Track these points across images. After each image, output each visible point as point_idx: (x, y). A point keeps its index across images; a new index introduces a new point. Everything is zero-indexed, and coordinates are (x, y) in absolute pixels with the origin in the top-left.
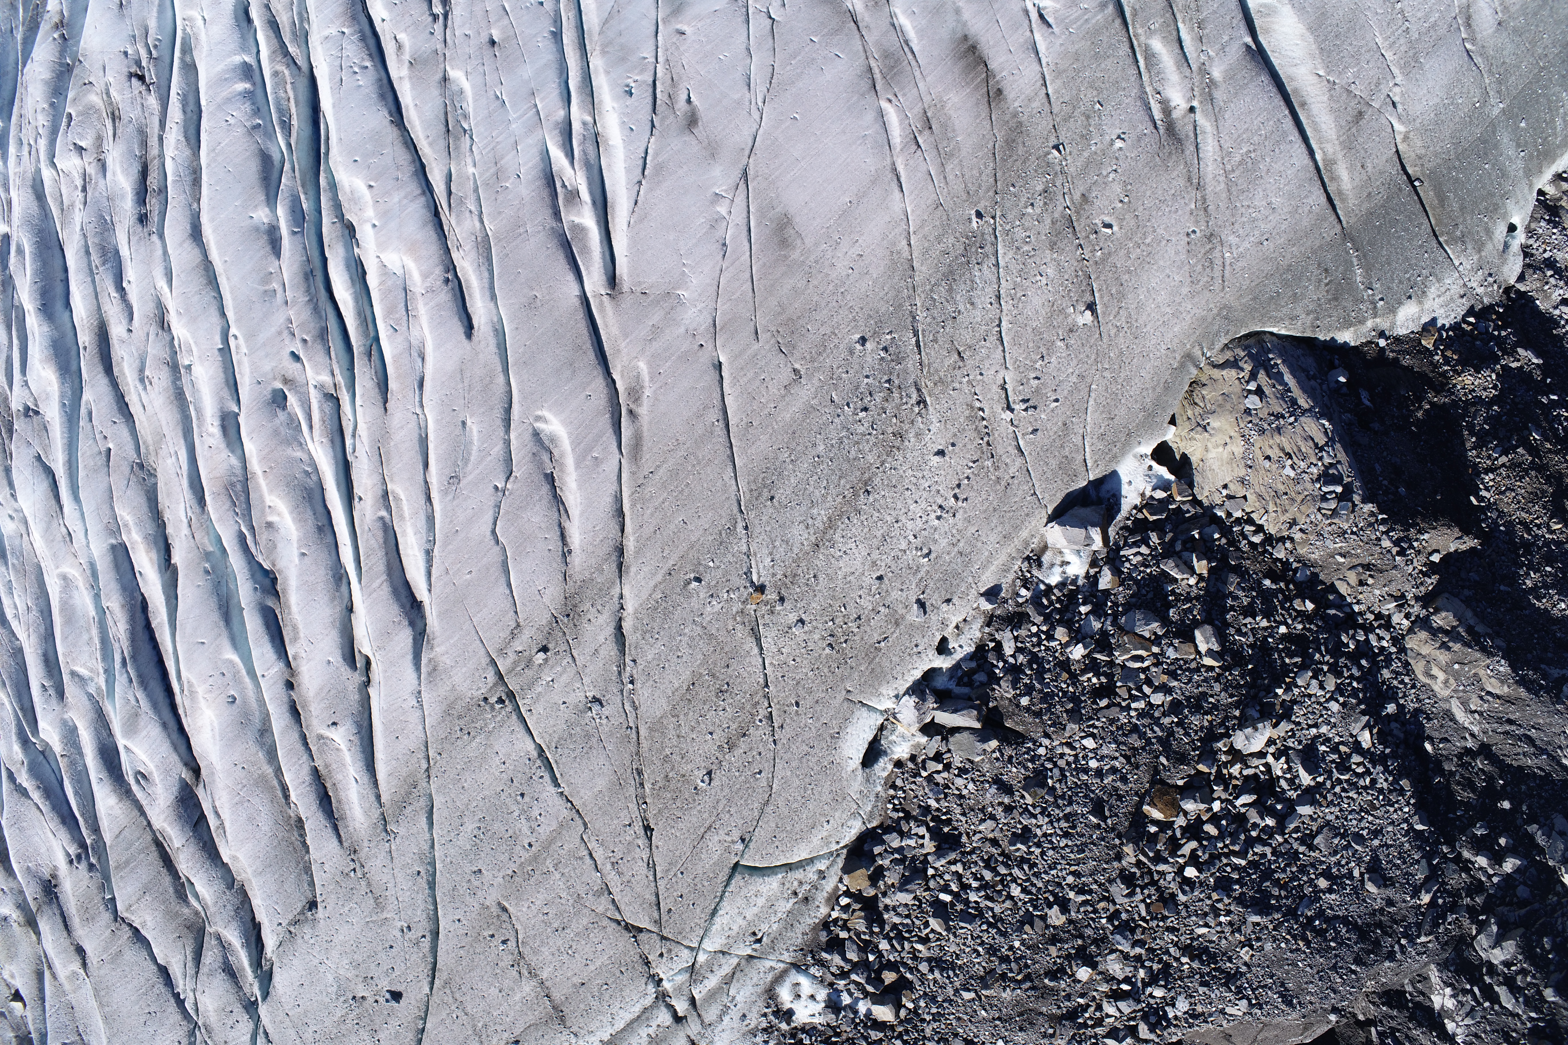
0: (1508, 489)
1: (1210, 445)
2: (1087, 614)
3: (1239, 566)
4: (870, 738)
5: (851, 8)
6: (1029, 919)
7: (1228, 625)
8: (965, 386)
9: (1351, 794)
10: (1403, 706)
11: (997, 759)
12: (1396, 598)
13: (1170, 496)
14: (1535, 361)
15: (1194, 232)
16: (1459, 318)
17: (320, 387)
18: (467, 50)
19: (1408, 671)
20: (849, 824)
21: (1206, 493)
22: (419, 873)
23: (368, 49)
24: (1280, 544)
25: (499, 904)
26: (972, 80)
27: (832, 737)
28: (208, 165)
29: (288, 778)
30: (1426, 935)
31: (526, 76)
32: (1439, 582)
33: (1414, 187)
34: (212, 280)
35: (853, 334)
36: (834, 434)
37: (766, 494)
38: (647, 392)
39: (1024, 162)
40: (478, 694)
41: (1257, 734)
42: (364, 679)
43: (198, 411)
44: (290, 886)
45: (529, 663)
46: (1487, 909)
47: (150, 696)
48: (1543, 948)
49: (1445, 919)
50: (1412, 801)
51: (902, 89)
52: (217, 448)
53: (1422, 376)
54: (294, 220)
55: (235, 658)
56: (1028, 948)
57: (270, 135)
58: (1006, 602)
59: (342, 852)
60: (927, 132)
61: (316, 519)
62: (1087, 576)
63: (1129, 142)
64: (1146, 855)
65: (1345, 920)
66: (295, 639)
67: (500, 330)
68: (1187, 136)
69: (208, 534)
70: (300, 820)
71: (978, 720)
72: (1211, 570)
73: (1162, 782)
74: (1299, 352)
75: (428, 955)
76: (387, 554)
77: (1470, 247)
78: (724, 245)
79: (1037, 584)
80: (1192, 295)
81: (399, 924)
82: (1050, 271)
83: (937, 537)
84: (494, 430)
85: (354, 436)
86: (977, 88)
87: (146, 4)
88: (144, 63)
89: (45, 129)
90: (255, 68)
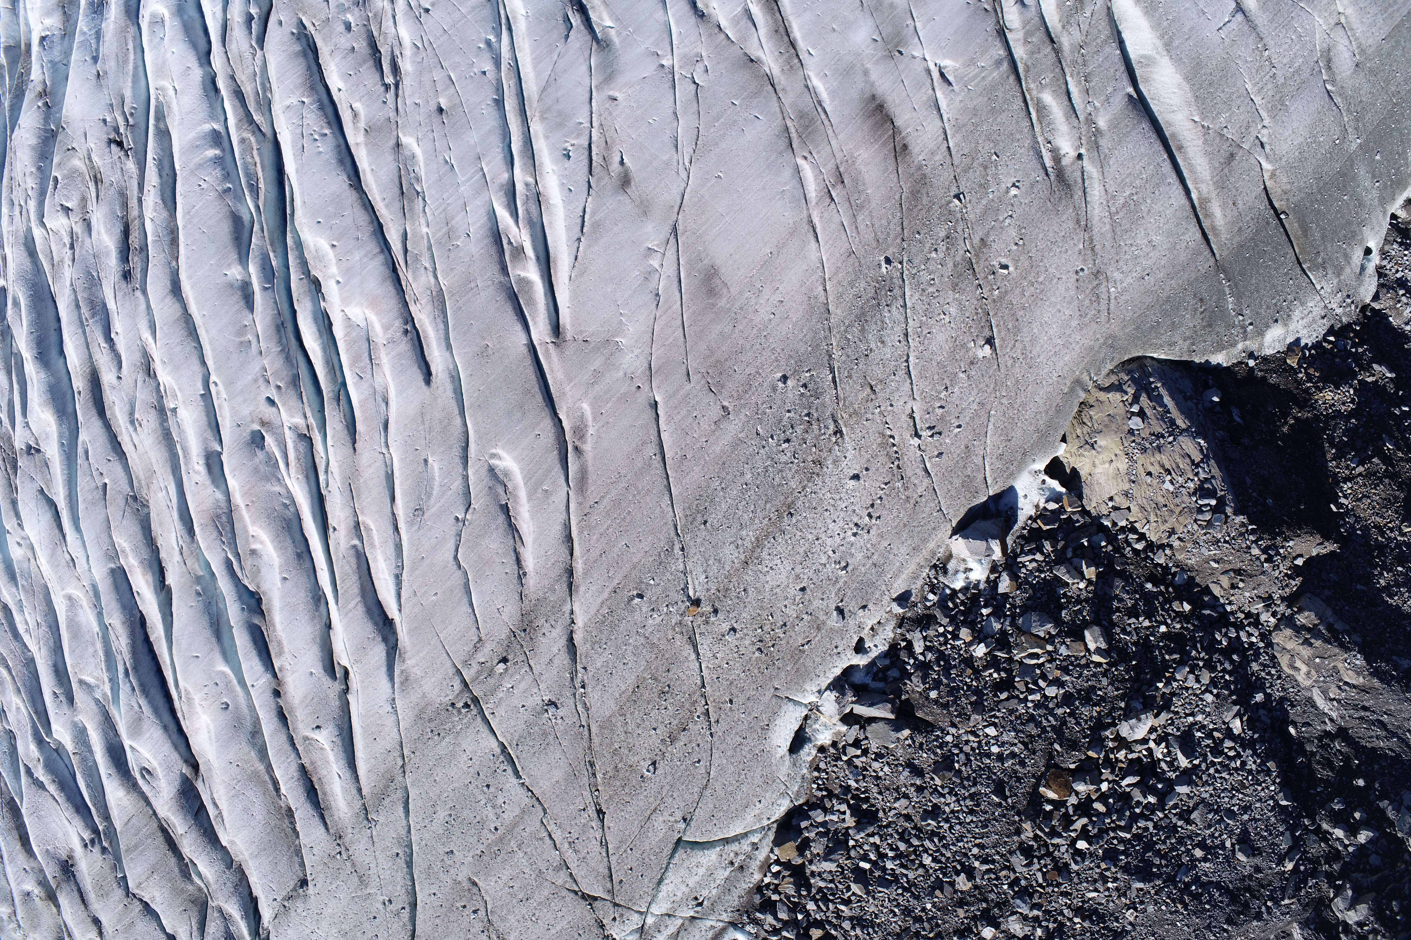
0: (1364, 496)
1: (1097, 462)
2: (988, 616)
3: (1124, 571)
4: (796, 729)
5: (768, 72)
6: (939, 885)
7: (1114, 625)
8: (877, 416)
9: (1224, 775)
10: (1270, 695)
11: (909, 746)
12: (1264, 600)
13: (1062, 507)
14: (1389, 375)
15: (1082, 270)
16: (1320, 337)
17: (294, 428)
18: (417, 117)
19: (1274, 663)
20: (779, 802)
21: (1094, 505)
22: (398, 854)
23: (327, 118)
24: (1161, 551)
25: (470, 879)
26: (880, 137)
27: (763, 729)
28: (185, 227)
29: (278, 774)
30: (1289, 898)
31: (472, 142)
32: (1302, 583)
33: (1280, 220)
34: (192, 332)
35: (775, 373)
36: (759, 463)
37: (700, 519)
38: (591, 431)
39: (928, 211)
40: (446, 700)
41: (1141, 724)
42: (344, 687)
43: (185, 450)
44: (283, 866)
45: (491, 673)
46: (1343, 874)
47: (151, 703)
48: (1392, 910)
49: (1306, 884)
50: (1278, 780)
51: (816, 147)
52: (203, 485)
53: (1287, 392)
54: (265, 277)
55: (227, 670)
56: (939, 910)
57: (240, 198)
58: (916, 605)
59: (328, 838)
60: (839, 186)
61: (295, 546)
62: (988, 581)
63: (1023, 189)
64: (1042, 830)
65: (1218, 885)
66: (281, 653)
67: (456, 376)
68: (1075, 182)
69: (198, 560)
70: (290, 809)
71: (892, 712)
72: (1098, 575)
73: (1056, 766)
74: (1177, 375)
75: (408, 923)
76: (360, 578)
77: (1330, 272)
78: (657, 295)
79: (943, 589)
80: (1081, 327)
81: (381, 898)
82: (953, 310)
83: (853, 551)
84: (453, 467)
85: (326, 472)
86: (884, 144)
87: (121, 75)
88: (122, 129)
89: (33, 189)
90: (223, 134)
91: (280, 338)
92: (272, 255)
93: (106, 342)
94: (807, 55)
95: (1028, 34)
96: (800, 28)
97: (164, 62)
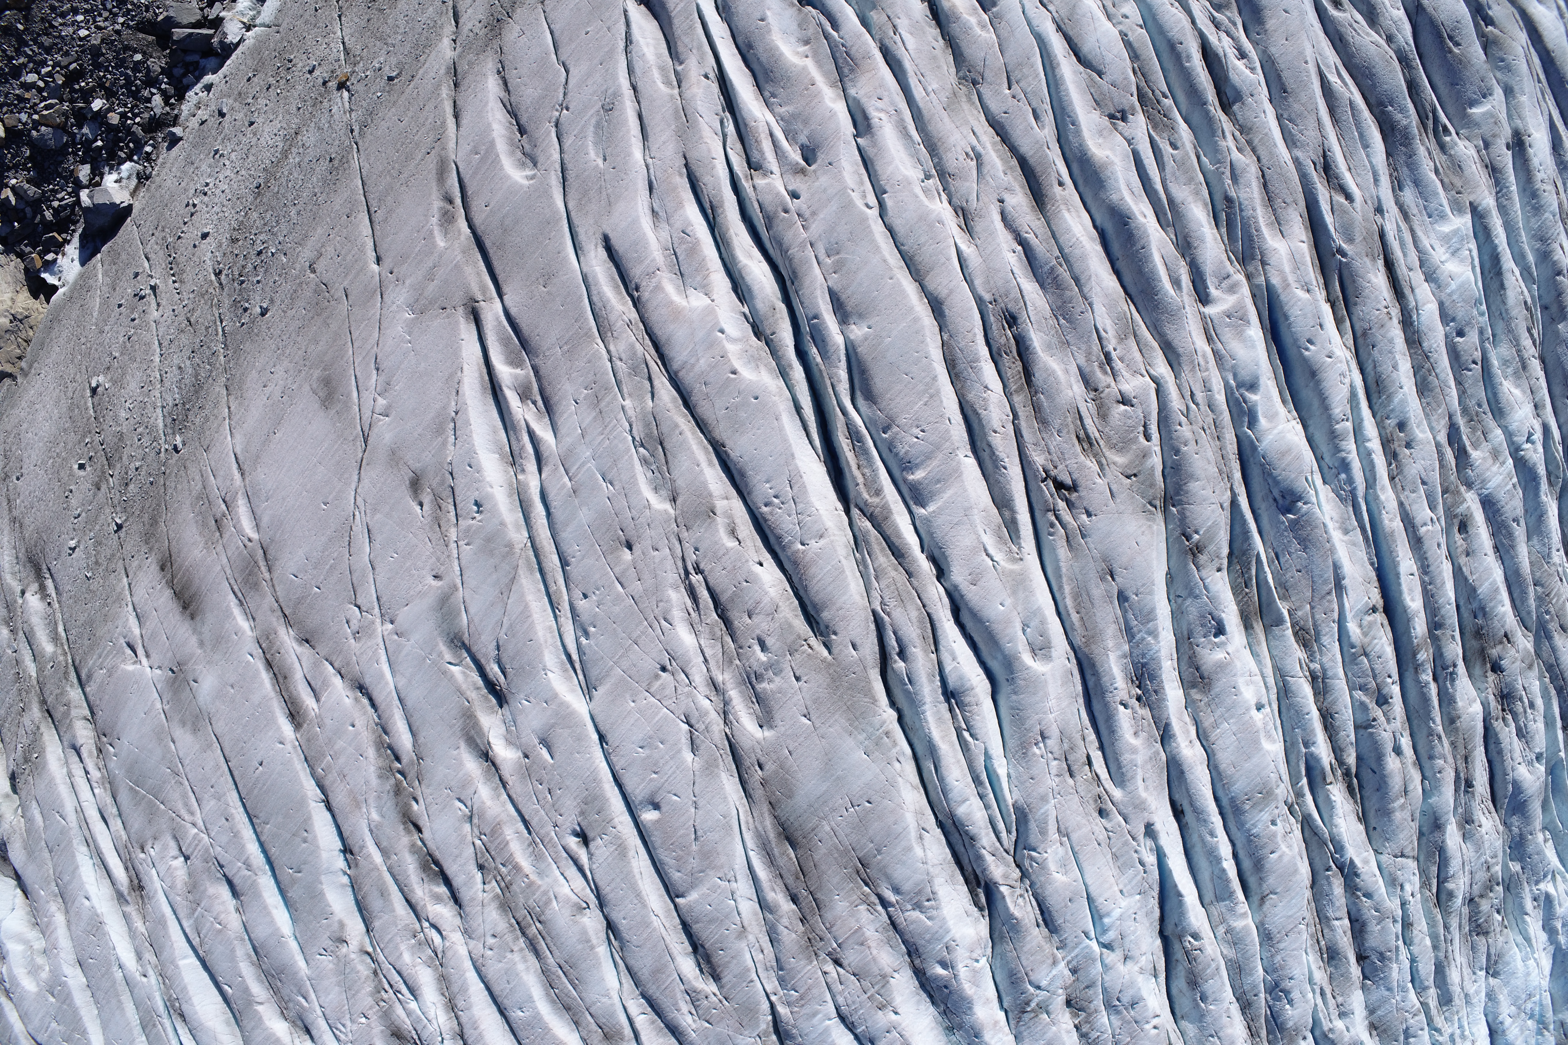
1: (10, 303)
2: (96, 140)
5: (290, 630)
8: (186, 297)
13: (43, 258)
15: (18, 479)
17: (768, 173)
18: (653, 533)
21: (12, 263)
23: (772, 526)
26: (184, 575)
31: (585, 509)
35: (270, 316)
36: (284, 227)
37: (336, 163)
38: (433, 219)
39: (143, 508)
51: (240, 553)
52: (871, 98)
54: (822, 331)
58: (163, 139)
60: (219, 515)
61: (755, 55)
62: (102, 176)
63: (66, 548)
68: (25, 567)
71: (173, 34)
78: (378, 369)
79: (139, 159)
80: (20, 424)
82: (123, 414)
83: (209, 170)
84: (574, 158)
86: (180, 568)
87: (1080, 577)
88: (1062, 505)
89: (1180, 425)
90: (911, 503)
91: (791, 265)
92: (819, 359)
93: (1026, 239)
94: (254, 654)
95: (67, 714)
96: (262, 683)
97: (1014, 593)
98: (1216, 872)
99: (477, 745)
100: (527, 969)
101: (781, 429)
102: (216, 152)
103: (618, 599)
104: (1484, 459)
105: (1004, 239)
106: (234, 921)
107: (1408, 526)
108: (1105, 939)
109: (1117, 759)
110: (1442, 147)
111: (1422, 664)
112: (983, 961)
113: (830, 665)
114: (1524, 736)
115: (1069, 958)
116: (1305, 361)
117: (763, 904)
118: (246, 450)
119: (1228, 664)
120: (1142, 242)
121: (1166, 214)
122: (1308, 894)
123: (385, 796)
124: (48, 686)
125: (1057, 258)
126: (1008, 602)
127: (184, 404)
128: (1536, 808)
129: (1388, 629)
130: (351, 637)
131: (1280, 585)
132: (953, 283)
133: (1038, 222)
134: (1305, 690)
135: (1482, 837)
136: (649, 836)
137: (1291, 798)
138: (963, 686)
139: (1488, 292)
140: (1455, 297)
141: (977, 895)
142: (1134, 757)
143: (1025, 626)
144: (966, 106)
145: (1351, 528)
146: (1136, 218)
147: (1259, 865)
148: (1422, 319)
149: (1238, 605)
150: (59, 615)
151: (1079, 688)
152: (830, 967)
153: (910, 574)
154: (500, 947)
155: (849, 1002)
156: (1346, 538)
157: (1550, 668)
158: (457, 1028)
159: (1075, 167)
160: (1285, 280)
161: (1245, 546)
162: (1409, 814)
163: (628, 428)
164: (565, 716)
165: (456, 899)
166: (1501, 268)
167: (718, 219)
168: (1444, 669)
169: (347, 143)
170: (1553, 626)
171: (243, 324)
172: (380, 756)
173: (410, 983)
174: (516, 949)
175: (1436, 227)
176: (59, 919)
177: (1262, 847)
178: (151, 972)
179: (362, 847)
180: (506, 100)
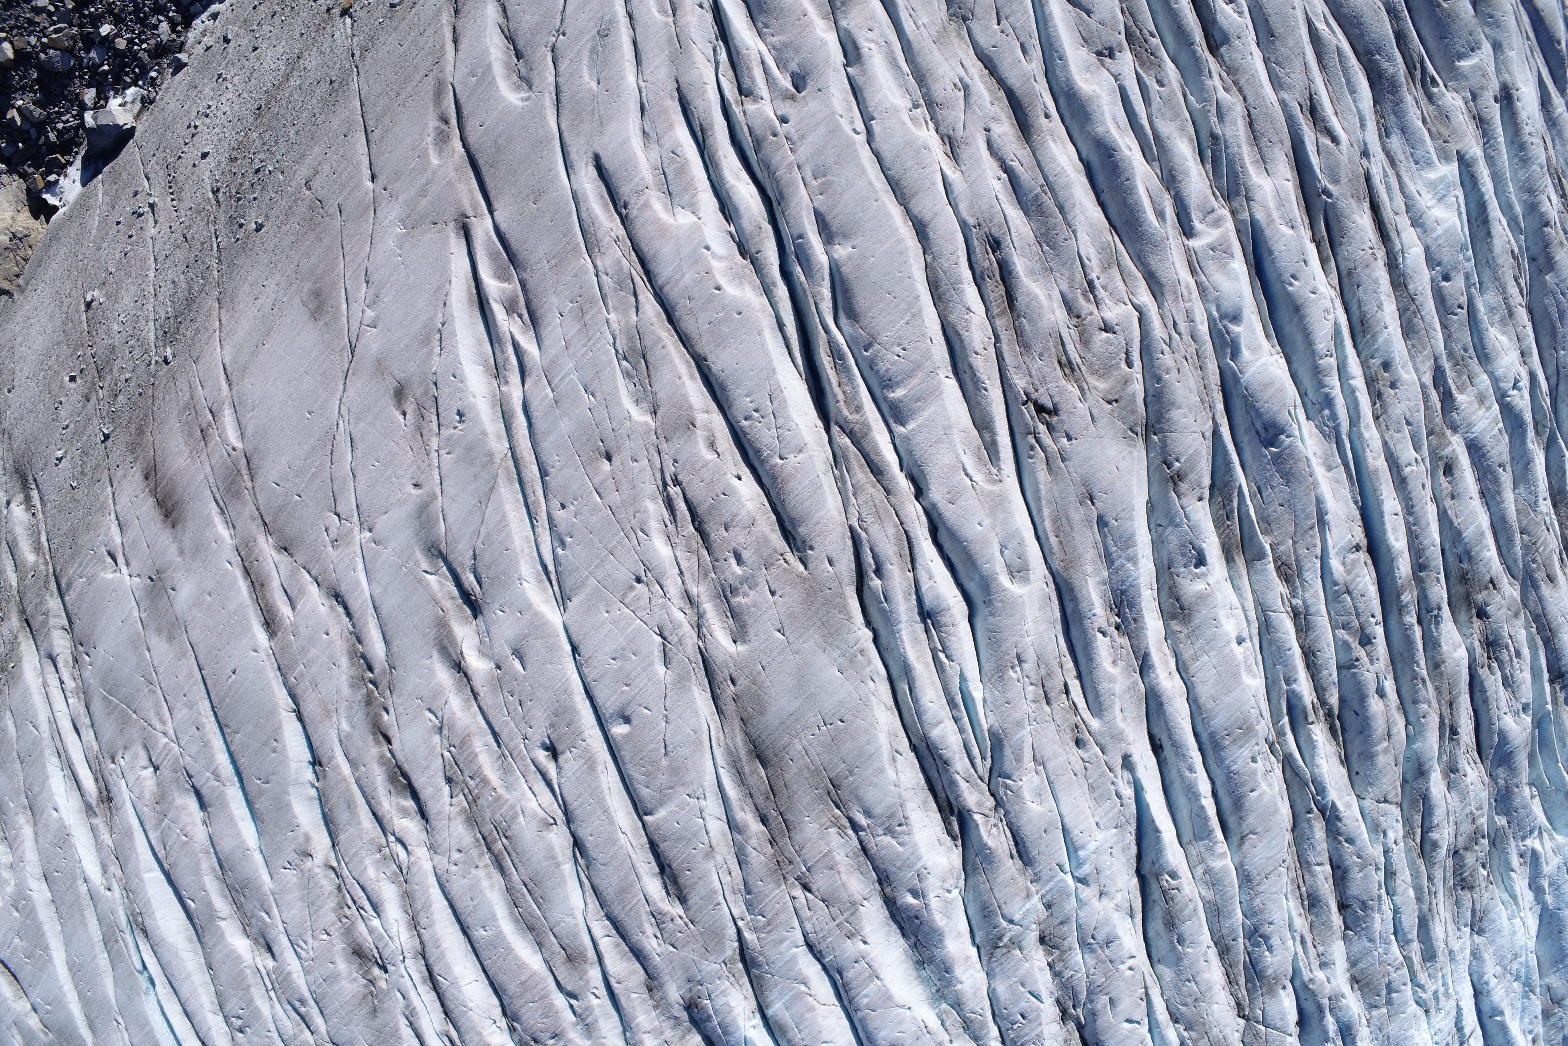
1: (11, 222)
2: (103, 65)
5: (269, 538)
13: (45, 180)
15: (9, 391)
17: (758, 99)
18: (633, 444)
21: (15, 184)
23: (751, 440)
31: (566, 419)
34: (895, 186)
35: (265, 231)
36: (282, 147)
37: (336, 85)
38: (428, 137)
39: (131, 418)
51: (224, 462)
52: (861, 28)
54: (806, 251)
57: (852, 341)
60: (204, 425)
62: (107, 99)
63: (53, 459)
68: (12, 478)
78: (367, 282)
79: (144, 84)
82: (116, 328)
84: (569, 81)
85: (717, 61)
88: (1042, 428)
89: (1162, 353)
90: (891, 421)
91: (778, 187)
92: (803, 278)
93: (1011, 167)
94: (233, 561)
95: (45, 623)
96: (239, 591)
98: (1195, 809)
99: (450, 655)
100: (492, 886)
101: (763, 344)
102: (220, 76)
103: (595, 510)
104: (1470, 402)
105: (990, 167)
106: (200, 834)
107: (1393, 466)
108: (1080, 873)
109: (1095, 688)
110: (1430, 97)
111: (1406, 606)
112: (955, 892)
113: (805, 580)
114: (1510, 686)
115: (1043, 892)
116: (1289, 296)
117: (733, 825)
118: (234, 361)
119: (1209, 595)
120: (1127, 174)
121: (1151, 149)
122: (1289, 836)
123: (356, 706)
124: (28, 595)
125: (1042, 186)
126: (987, 522)
127: (176, 317)
128: (1522, 759)
129: (1372, 568)
130: (329, 545)
131: (1262, 519)
132: (938, 207)
133: (1023, 152)
134: (1287, 626)
135: (1467, 786)
136: (619, 751)
137: (1272, 737)
138: (939, 606)
139: (1475, 241)
140: (1441, 242)
141: (950, 823)
142: (1111, 685)
143: (1003, 547)
144: (955, 40)
145: (1334, 465)
146: (1121, 150)
147: (1238, 803)
148: (1408, 262)
149: (1219, 537)
150: (42, 526)
151: (1058, 614)
152: (798, 892)
153: (888, 491)
154: (465, 863)
155: (817, 929)
156: (1329, 474)
157: (1536, 618)
158: (419, 947)
159: (1062, 101)
160: (1269, 215)
161: (1227, 478)
162: (1392, 758)
163: (611, 341)
164: (538, 626)
165: (423, 814)
166: (1487, 216)
167: (708, 141)
168: (1428, 612)
169: (348, 66)
170: (1540, 575)
171: (238, 240)
172: (353, 665)
173: (373, 899)
174: (481, 864)
175: (1423, 173)
176: (27, 831)
177: (1242, 785)
178: (115, 886)
179: (331, 758)
180: (504, 26)
